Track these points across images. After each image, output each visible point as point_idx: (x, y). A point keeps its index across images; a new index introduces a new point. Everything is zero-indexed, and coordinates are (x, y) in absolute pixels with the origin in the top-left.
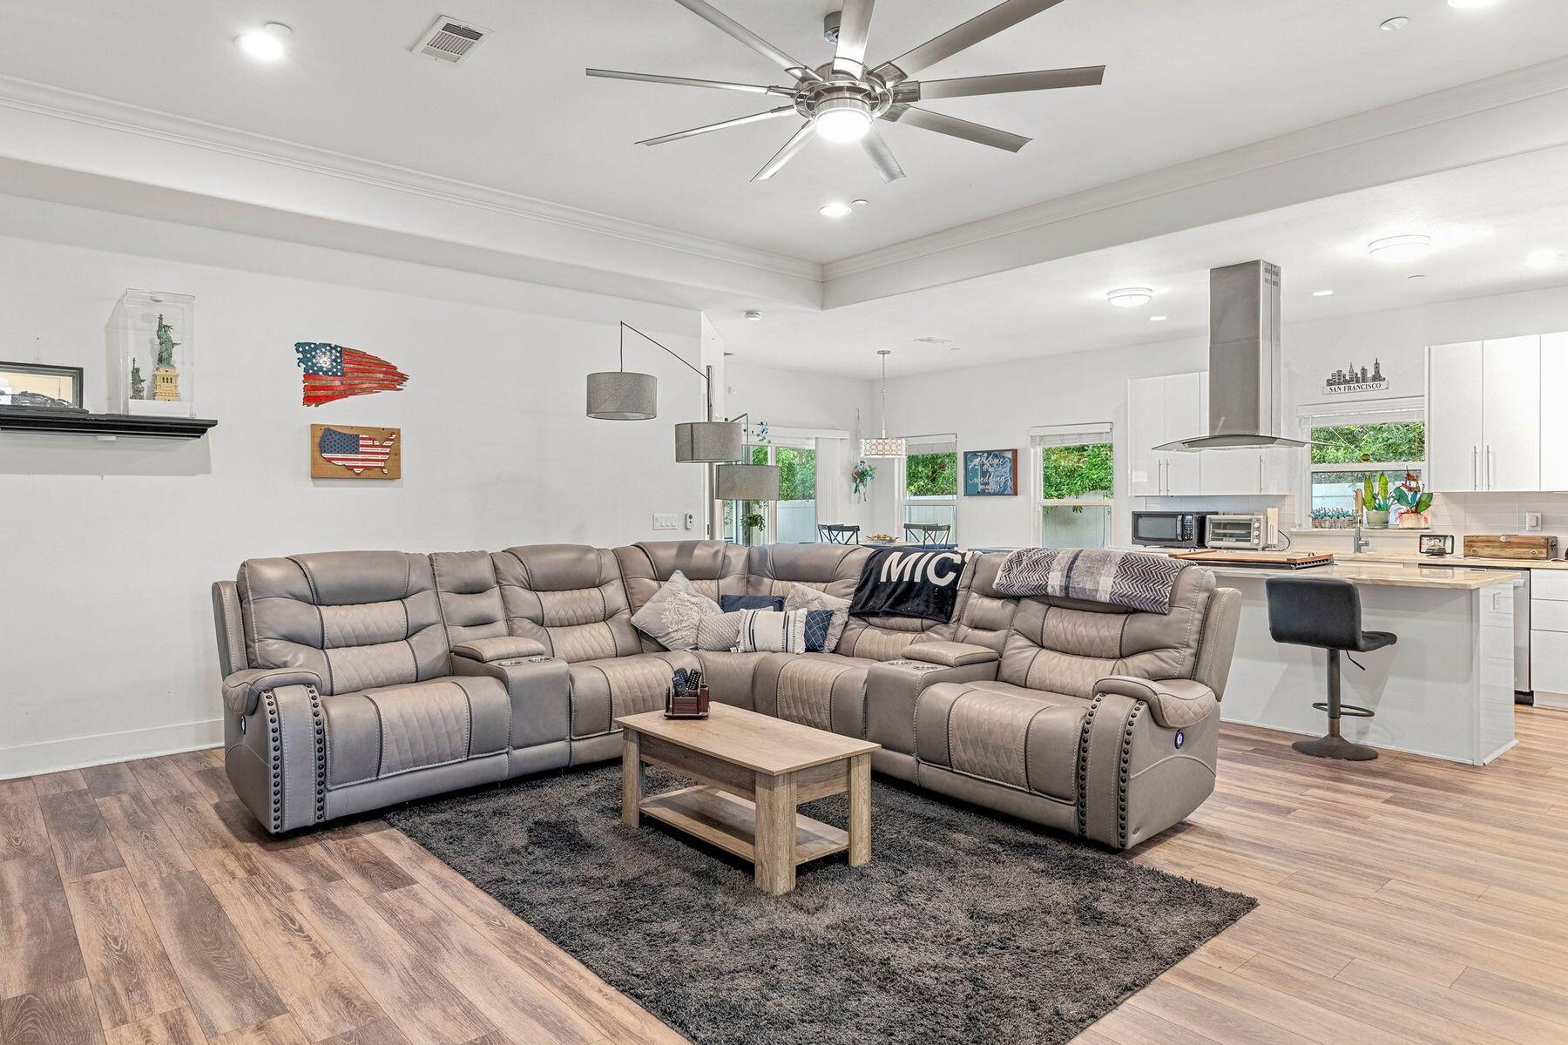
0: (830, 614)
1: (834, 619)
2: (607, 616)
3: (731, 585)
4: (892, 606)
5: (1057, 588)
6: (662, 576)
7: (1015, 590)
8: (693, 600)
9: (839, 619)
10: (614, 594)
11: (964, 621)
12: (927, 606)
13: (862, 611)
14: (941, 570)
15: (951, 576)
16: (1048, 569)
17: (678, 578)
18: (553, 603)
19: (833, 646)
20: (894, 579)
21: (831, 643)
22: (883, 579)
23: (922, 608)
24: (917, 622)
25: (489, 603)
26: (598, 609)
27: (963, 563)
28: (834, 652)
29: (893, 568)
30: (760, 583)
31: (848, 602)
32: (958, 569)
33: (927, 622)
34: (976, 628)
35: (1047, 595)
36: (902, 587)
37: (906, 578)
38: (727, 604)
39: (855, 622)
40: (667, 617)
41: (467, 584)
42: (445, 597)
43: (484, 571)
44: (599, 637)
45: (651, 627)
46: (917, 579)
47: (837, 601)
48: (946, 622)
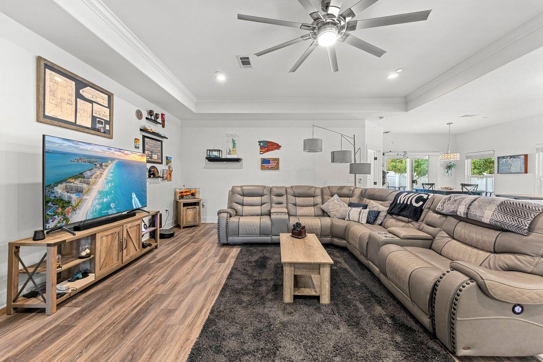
0: (379, 212)
1: (380, 214)
2: (314, 205)
3: (354, 200)
4: (399, 212)
5: (462, 213)
6: (332, 196)
7: (444, 212)
8: (338, 203)
9: (383, 214)
10: (319, 200)
11: (424, 221)
12: (410, 214)
13: (390, 212)
14: (417, 201)
15: (421, 203)
16: (459, 204)
17: (336, 196)
18: (299, 200)
19: (380, 223)
20: (401, 202)
21: (379, 221)
22: (398, 202)
23: (408, 214)
24: (406, 219)
25: (283, 199)
26: (312, 203)
27: (428, 198)
28: (381, 225)
29: (402, 199)
30: (363, 200)
31: (387, 209)
32: (425, 201)
33: (410, 220)
34: (428, 225)
35: (457, 216)
36: (403, 205)
37: (405, 203)
38: (351, 205)
39: (389, 216)
40: (330, 207)
41: (278, 194)
42: (273, 197)
43: (283, 191)
44: (311, 210)
45: (325, 210)
46: (409, 203)
47: (383, 208)
48: (417, 220)
